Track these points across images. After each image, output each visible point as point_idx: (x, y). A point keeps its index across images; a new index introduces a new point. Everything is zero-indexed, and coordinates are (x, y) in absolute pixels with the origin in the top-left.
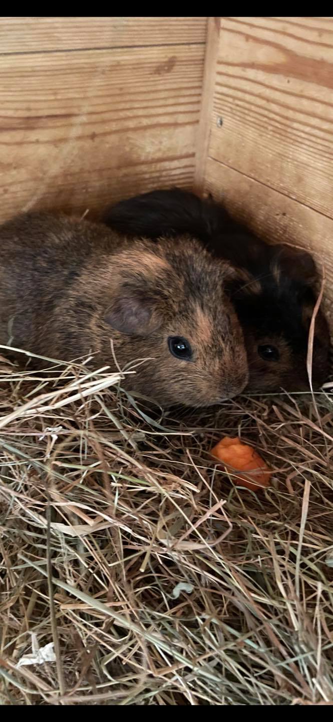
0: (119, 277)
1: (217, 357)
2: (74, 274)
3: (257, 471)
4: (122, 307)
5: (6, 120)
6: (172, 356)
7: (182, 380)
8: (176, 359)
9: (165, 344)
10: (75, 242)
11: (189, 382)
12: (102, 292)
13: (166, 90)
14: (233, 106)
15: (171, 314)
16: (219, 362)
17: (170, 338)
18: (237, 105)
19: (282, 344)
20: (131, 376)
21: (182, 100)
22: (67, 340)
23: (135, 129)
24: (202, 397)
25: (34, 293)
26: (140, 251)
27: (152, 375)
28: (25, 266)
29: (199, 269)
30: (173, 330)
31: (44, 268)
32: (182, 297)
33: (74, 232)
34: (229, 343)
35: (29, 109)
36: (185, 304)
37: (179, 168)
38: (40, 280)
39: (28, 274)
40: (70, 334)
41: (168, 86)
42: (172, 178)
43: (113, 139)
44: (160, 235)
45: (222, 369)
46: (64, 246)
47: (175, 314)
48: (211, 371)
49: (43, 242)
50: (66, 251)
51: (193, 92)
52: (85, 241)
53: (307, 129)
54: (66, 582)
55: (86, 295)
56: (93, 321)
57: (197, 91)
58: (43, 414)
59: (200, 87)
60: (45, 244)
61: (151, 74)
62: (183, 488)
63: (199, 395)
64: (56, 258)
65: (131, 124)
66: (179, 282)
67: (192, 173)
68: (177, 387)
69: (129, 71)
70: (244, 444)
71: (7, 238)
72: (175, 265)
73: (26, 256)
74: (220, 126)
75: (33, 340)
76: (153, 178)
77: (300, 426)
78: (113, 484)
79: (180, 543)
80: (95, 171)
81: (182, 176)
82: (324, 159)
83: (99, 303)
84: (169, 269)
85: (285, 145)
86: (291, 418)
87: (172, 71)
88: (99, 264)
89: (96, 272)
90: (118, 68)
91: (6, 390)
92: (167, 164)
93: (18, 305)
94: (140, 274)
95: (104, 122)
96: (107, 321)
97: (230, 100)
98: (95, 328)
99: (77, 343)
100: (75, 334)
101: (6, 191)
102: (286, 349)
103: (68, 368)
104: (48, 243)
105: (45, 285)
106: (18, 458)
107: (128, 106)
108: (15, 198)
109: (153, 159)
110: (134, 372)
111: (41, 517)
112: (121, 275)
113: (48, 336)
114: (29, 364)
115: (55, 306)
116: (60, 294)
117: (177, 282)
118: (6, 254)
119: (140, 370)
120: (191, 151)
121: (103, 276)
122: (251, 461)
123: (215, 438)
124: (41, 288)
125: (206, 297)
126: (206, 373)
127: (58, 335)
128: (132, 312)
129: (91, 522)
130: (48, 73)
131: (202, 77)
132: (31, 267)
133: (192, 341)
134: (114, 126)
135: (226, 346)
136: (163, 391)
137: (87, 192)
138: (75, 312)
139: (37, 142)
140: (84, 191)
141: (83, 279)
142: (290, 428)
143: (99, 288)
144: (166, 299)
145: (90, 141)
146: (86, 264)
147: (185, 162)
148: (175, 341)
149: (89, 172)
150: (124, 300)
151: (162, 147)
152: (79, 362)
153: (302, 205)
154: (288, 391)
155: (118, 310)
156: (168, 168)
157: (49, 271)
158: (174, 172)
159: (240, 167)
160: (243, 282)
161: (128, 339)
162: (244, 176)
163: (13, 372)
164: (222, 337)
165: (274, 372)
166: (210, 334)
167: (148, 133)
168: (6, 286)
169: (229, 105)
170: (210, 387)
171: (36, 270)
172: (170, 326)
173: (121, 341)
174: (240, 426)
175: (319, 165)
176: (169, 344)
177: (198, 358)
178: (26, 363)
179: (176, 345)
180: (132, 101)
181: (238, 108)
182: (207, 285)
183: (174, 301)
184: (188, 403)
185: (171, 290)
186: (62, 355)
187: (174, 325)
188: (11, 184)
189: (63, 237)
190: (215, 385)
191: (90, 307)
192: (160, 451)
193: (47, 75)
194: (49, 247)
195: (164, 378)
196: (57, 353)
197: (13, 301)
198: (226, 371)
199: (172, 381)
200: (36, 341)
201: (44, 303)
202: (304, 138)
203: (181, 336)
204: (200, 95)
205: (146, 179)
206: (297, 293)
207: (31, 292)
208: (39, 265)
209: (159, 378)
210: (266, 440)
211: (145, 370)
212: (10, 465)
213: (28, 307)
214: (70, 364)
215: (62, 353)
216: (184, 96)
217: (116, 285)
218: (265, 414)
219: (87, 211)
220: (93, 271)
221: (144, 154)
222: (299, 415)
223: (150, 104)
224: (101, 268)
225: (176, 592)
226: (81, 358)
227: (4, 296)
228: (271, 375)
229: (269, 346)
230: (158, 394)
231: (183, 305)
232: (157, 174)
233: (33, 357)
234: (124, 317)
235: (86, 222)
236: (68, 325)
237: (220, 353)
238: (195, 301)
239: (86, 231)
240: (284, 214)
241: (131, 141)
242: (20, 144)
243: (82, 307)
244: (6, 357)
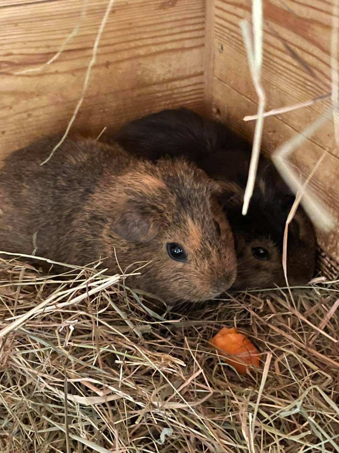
0: (125, 195)
1: (206, 259)
2: (89, 191)
3: (245, 354)
4: (127, 219)
5: (28, 57)
6: (171, 259)
7: (180, 278)
8: (174, 261)
9: (164, 249)
10: (90, 163)
11: (185, 280)
12: (112, 207)
13: (171, 21)
14: (230, 37)
15: (166, 225)
16: (208, 263)
17: (168, 244)
18: (233, 36)
19: (270, 246)
20: (138, 277)
21: (187, 28)
22: (84, 248)
23: (145, 56)
24: (197, 292)
25: (55, 208)
26: (141, 173)
27: (155, 276)
28: (48, 185)
29: (188, 187)
30: (170, 237)
31: (63, 186)
32: (175, 210)
33: (89, 154)
34: (215, 247)
35: (48, 47)
36: (178, 216)
37: (190, 86)
38: (60, 197)
39: (50, 191)
40: (86, 243)
41: (173, 18)
42: (184, 95)
43: (126, 65)
44: (158, 158)
45: (211, 269)
46: (81, 167)
47: (169, 224)
48: (202, 270)
49: (63, 163)
50: (82, 171)
51: (197, 20)
52: (98, 161)
53: (284, 64)
54: (80, 436)
55: (99, 210)
56: (105, 231)
57: (201, 20)
58: (61, 309)
59: (204, 16)
60: (64, 165)
61: (157, 9)
62: (173, 363)
63: (194, 291)
64: (74, 177)
65: (141, 52)
66: (172, 199)
67: (202, 89)
68: (176, 284)
69: (136, 9)
70: (238, 333)
71: (32, 160)
72: (169, 184)
73: (49, 176)
74: (221, 50)
75: (55, 249)
76: (166, 96)
77: (289, 316)
78: (117, 362)
79: (167, 404)
80: (110, 93)
81: (192, 93)
82: (298, 89)
83: (109, 217)
84: (164, 188)
85: (270, 74)
86: (282, 309)
87: (177, 5)
88: (109, 183)
89: (107, 191)
90: (126, 7)
91: (32, 293)
92: (177, 83)
93: (42, 219)
94: (141, 192)
95: (116, 52)
96: (116, 231)
97: (227, 31)
98: (107, 238)
99: (92, 250)
100: (90, 243)
101: (29, 116)
102: (274, 250)
103: (82, 272)
104: (66, 165)
105: (65, 201)
106: (43, 346)
107: (138, 37)
108: (37, 121)
109: (164, 79)
110: (139, 273)
111: (61, 392)
112: (126, 193)
113: (68, 245)
114: (51, 271)
115: (73, 219)
116: (77, 209)
117: (170, 198)
118: (30, 174)
119: (145, 271)
120: (199, 70)
121: (112, 194)
122: (242, 347)
123: (215, 329)
124: (61, 204)
125: (196, 210)
126: (198, 273)
127: (76, 244)
128: (135, 224)
129: (100, 393)
130: (65, 16)
131: (204, 8)
132: (52, 186)
133: (185, 246)
134: (126, 55)
135: (213, 249)
136: (166, 289)
137: (104, 112)
138: (90, 224)
139: (57, 72)
140: (101, 111)
141: (97, 195)
142: (281, 319)
143: (108, 203)
144: (161, 212)
145: (104, 68)
146: (99, 183)
147: (195, 80)
148: (173, 246)
149: (106, 95)
150: (129, 213)
151: (172, 69)
152: (92, 266)
153: (287, 126)
154: (280, 287)
155: (124, 222)
156: (178, 86)
157: (68, 189)
158: (184, 90)
159: (239, 89)
160: (232, 194)
161: (133, 246)
162: (243, 96)
163: (37, 277)
164: (209, 242)
165: (266, 270)
166: (199, 240)
167: (158, 58)
168: (31, 202)
169: (227, 35)
170: (203, 284)
171: (56, 188)
172: (166, 233)
173: (127, 248)
174: (235, 318)
175: (295, 94)
176: (167, 248)
177: (191, 260)
178: (49, 269)
179: (173, 250)
180: (140, 33)
181: (234, 39)
182: (196, 199)
183: (167, 214)
184: (187, 298)
185: (165, 205)
186: (81, 261)
187: (170, 233)
188: (34, 109)
189: (80, 159)
190: (207, 282)
191: (102, 219)
192: (164, 340)
193: (64, 18)
194: (67, 168)
195: (166, 278)
196: (76, 260)
197: (37, 216)
198: (214, 269)
199: (172, 280)
200: (58, 249)
201: (64, 217)
202: (283, 71)
203: (176, 242)
204: (204, 23)
205: (158, 97)
206: (280, 202)
207: (52, 207)
208: (60, 183)
209: (161, 278)
210: (259, 330)
211: (149, 272)
212: (35, 351)
213: (50, 220)
214: (84, 269)
215: (80, 259)
216: (189, 25)
217: (122, 202)
218: (261, 307)
219: (105, 128)
220: (104, 190)
221: (155, 76)
222: (289, 307)
223: (158, 34)
224: (110, 186)
225: (163, 438)
226: (93, 263)
227: (29, 211)
228: (264, 272)
229: (260, 248)
230: (162, 292)
231: (175, 217)
232: (170, 92)
233: (54, 264)
234: (129, 228)
235: (100, 145)
236: (85, 236)
237: (208, 255)
238: (186, 213)
239: (99, 154)
240: (274, 132)
241: (142, 66)
242: (41, 75)
243: (95, 219)
244: (32, 265)
